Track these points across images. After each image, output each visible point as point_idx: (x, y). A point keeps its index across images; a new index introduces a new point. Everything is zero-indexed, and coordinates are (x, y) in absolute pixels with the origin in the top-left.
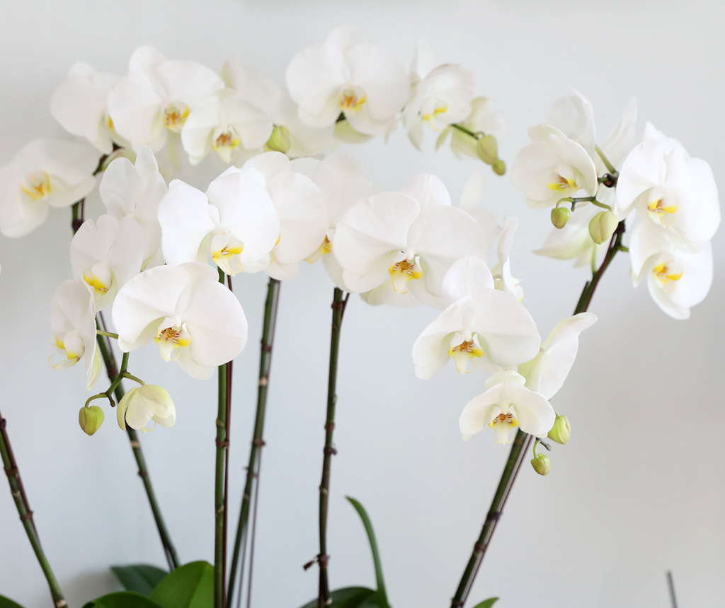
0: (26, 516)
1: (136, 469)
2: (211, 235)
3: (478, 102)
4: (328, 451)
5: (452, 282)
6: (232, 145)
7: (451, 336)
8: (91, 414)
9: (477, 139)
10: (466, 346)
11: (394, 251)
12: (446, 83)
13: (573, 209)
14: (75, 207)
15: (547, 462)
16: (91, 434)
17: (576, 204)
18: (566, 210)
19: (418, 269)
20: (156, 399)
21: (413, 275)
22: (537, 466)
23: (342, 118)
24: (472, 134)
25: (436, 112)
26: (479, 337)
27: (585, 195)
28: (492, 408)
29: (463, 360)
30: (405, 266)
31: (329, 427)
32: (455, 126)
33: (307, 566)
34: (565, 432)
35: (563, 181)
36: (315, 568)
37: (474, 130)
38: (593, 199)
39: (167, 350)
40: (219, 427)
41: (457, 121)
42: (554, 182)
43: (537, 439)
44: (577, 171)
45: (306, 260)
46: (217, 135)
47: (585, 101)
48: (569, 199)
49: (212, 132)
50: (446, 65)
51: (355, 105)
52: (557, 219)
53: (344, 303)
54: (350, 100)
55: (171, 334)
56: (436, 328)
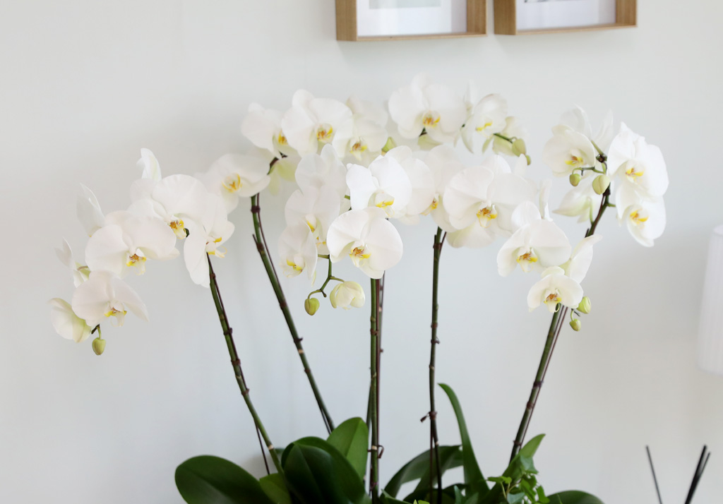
0: (245, 392)
1: (302, 368)
2: (374, 195)
3: (509, 119)
4: (434, 341)
5: (517, 218)
6: (362, 149)
7: (518, 250)
8: (313, 303)
9: (511, 142)
10: (526, 256)
11: (479, 203)
12: (490, 106)
13: (582, 174)
14: (253, 198)
15: (579, 323)
16: (312, 315)
17: (584, 172)
18: (578, 175)
19: (494, 212)
20: (355, 288)
21: (492, 217)
22: (573, 325)
23: (424, 133)
24: (508, 140)
25: (486, 125)
26: (534, 250)
27: (588, 166)
28: (545, 291)
29: (525, 265)
30: (486, 211)
31: (434, 326)
32: (496, 134)
33: (423, 419)
34: (588, 307)
35: (575, 158)
36: (428, 421)
37: (509, 136)
38: (593, 169)
39: (356, 261)
40: (372, 322)
41: (497, 132)
42: (569, 160)
43: (572, 310)
44: (582, 153)
45: (422, 214)
46: (352, 144)
47: (583, 111)
48: (579, 169)
49: (349, 142)
50: (492, 95)
51: (432, 123)
52: (573, 181)
53: (441, 244)
54: (429, 120)
55: (358, 252)
56: (509, 245)
